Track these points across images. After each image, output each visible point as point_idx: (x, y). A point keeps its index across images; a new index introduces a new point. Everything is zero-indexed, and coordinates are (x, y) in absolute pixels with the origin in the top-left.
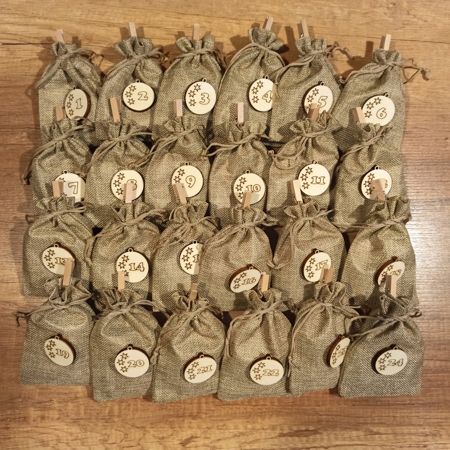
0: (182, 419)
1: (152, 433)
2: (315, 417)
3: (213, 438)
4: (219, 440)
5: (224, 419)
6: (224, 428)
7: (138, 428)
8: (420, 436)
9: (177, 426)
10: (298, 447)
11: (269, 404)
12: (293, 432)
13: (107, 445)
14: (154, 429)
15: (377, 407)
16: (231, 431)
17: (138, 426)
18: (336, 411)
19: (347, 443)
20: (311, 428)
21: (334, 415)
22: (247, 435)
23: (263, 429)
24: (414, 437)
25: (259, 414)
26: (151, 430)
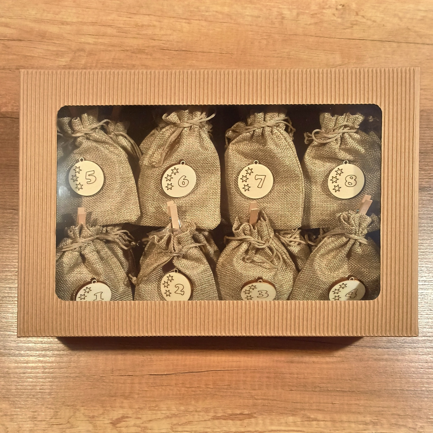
0: (114, 398)
1: (82, 411)
2: (251, 401)
3: (144, 418)
4: (150, 421)
5: (157, 400)
6: (156, 409)
7: (68, 406)
8: (360, 424)
9: (108, 405)
10: (232, 430)
11: (204, 386)
12: (227, 415)
13: (36, 422)
14: (85, 408)
15: (315, 393)
16: (164, 412)
17: (69, 404)
18: (273, 396)
19: (283, 428)
20: (246, 412)
21: (271, 400)
22: (179, 417)
23: (196, 411)
24: (353, 425)
25: (193, 396)
26: (82, 408)
